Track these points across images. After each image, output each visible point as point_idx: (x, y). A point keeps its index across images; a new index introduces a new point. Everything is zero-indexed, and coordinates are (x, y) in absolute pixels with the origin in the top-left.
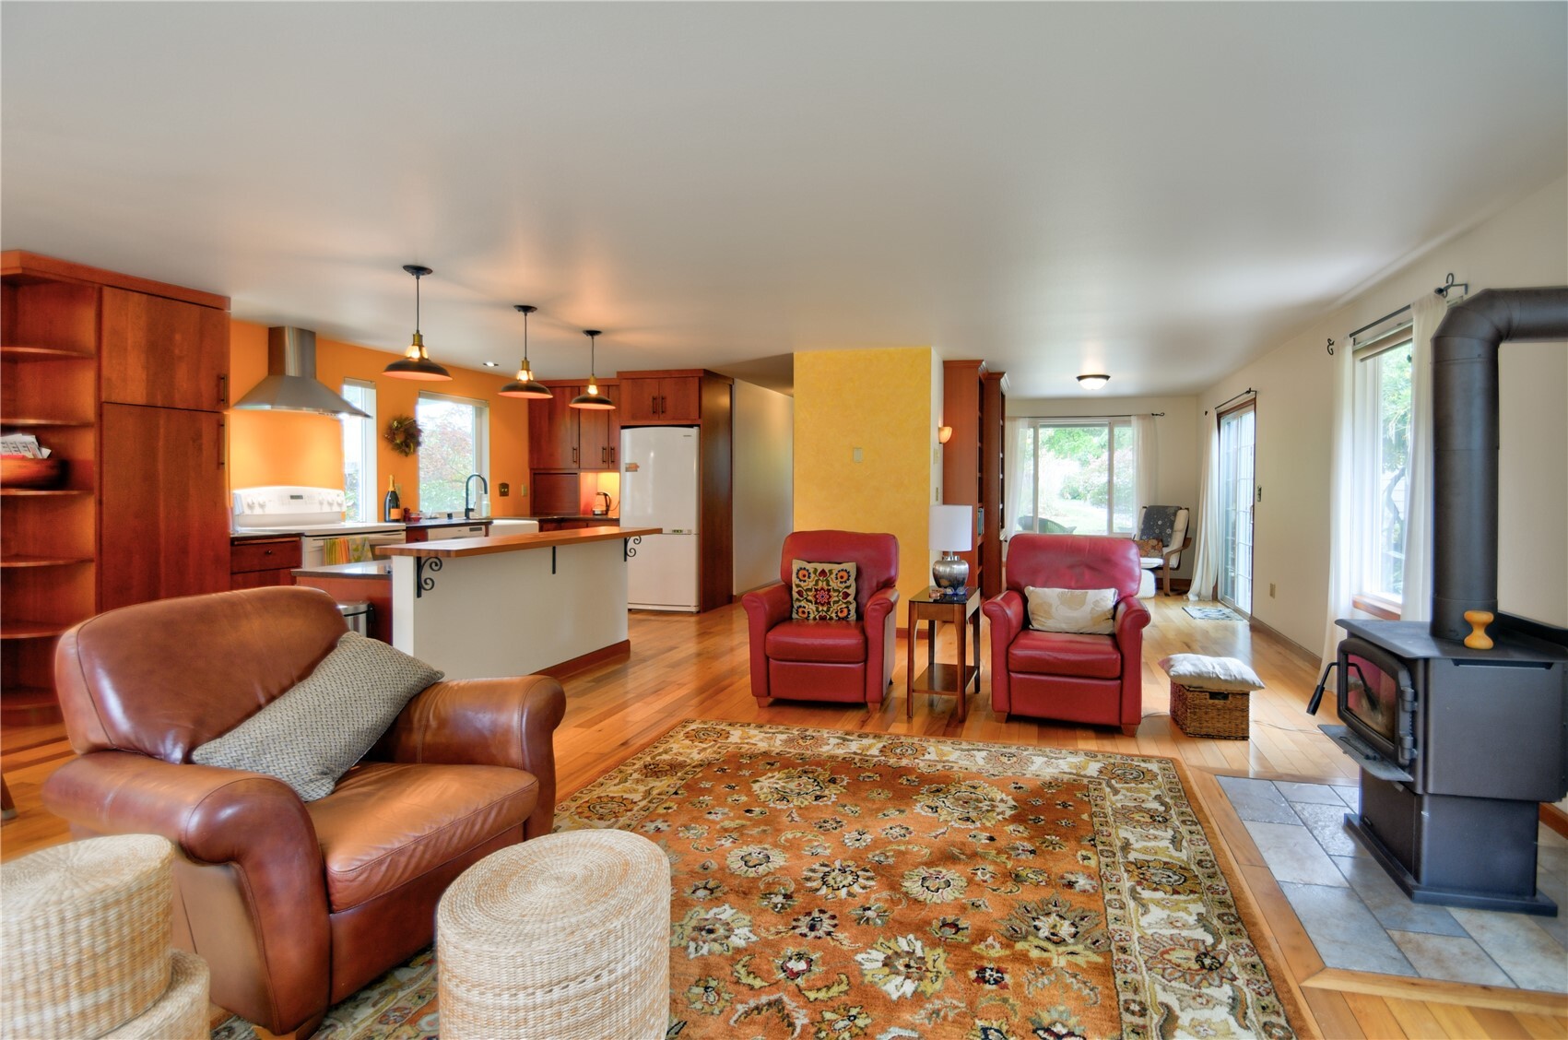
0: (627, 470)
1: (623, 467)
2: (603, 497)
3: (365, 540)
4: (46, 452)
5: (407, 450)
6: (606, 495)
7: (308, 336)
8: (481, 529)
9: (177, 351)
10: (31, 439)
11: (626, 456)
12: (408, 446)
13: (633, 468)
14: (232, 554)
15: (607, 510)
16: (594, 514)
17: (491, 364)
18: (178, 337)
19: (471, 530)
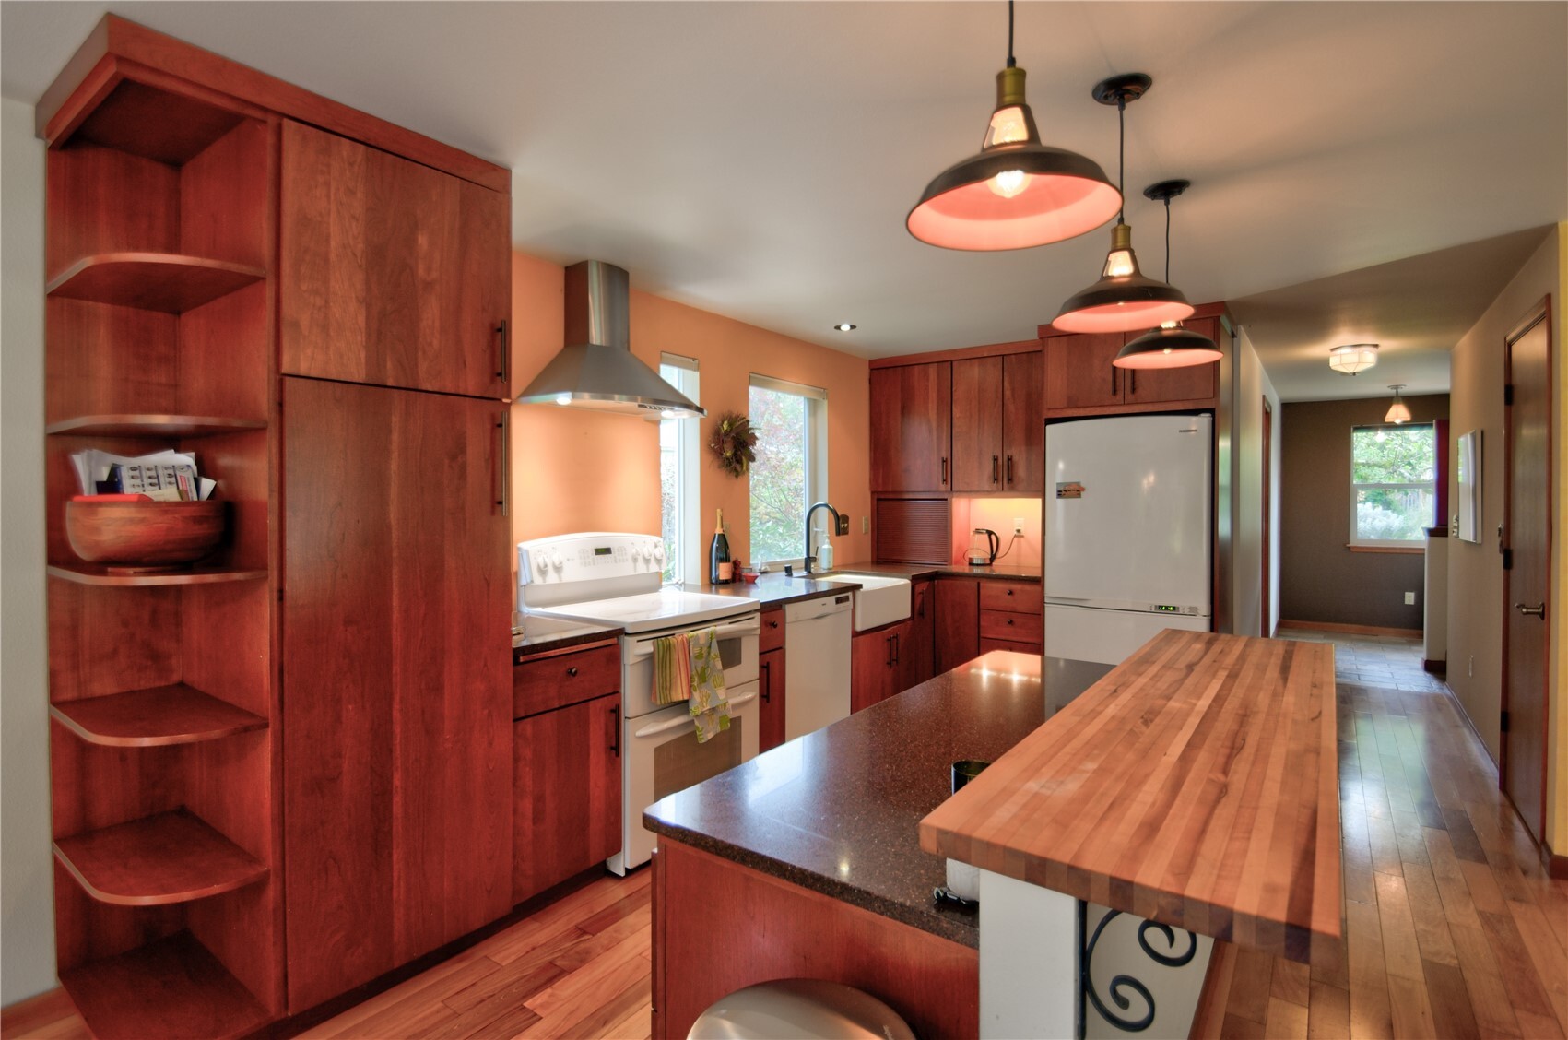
0: (1060, 494)
1: (1051, 490)
2: (987, 536)
3: (711, 636)
4: (208, 485)
5: (738, 467)
6: (990, 533)
7: (617, 276)
8: (847, 599)
9: (421, 272)
10: (186, 459)
11: (1058, 470)
12: (739, 462)
13: (1070, 491)
14: (517, 680)
15: (993, 558)
16: (971, 564)
17: (845, 328)
18: (422, 240)
19: (838, 601)
